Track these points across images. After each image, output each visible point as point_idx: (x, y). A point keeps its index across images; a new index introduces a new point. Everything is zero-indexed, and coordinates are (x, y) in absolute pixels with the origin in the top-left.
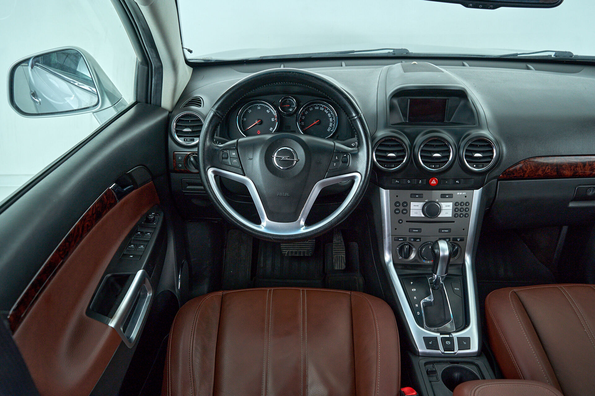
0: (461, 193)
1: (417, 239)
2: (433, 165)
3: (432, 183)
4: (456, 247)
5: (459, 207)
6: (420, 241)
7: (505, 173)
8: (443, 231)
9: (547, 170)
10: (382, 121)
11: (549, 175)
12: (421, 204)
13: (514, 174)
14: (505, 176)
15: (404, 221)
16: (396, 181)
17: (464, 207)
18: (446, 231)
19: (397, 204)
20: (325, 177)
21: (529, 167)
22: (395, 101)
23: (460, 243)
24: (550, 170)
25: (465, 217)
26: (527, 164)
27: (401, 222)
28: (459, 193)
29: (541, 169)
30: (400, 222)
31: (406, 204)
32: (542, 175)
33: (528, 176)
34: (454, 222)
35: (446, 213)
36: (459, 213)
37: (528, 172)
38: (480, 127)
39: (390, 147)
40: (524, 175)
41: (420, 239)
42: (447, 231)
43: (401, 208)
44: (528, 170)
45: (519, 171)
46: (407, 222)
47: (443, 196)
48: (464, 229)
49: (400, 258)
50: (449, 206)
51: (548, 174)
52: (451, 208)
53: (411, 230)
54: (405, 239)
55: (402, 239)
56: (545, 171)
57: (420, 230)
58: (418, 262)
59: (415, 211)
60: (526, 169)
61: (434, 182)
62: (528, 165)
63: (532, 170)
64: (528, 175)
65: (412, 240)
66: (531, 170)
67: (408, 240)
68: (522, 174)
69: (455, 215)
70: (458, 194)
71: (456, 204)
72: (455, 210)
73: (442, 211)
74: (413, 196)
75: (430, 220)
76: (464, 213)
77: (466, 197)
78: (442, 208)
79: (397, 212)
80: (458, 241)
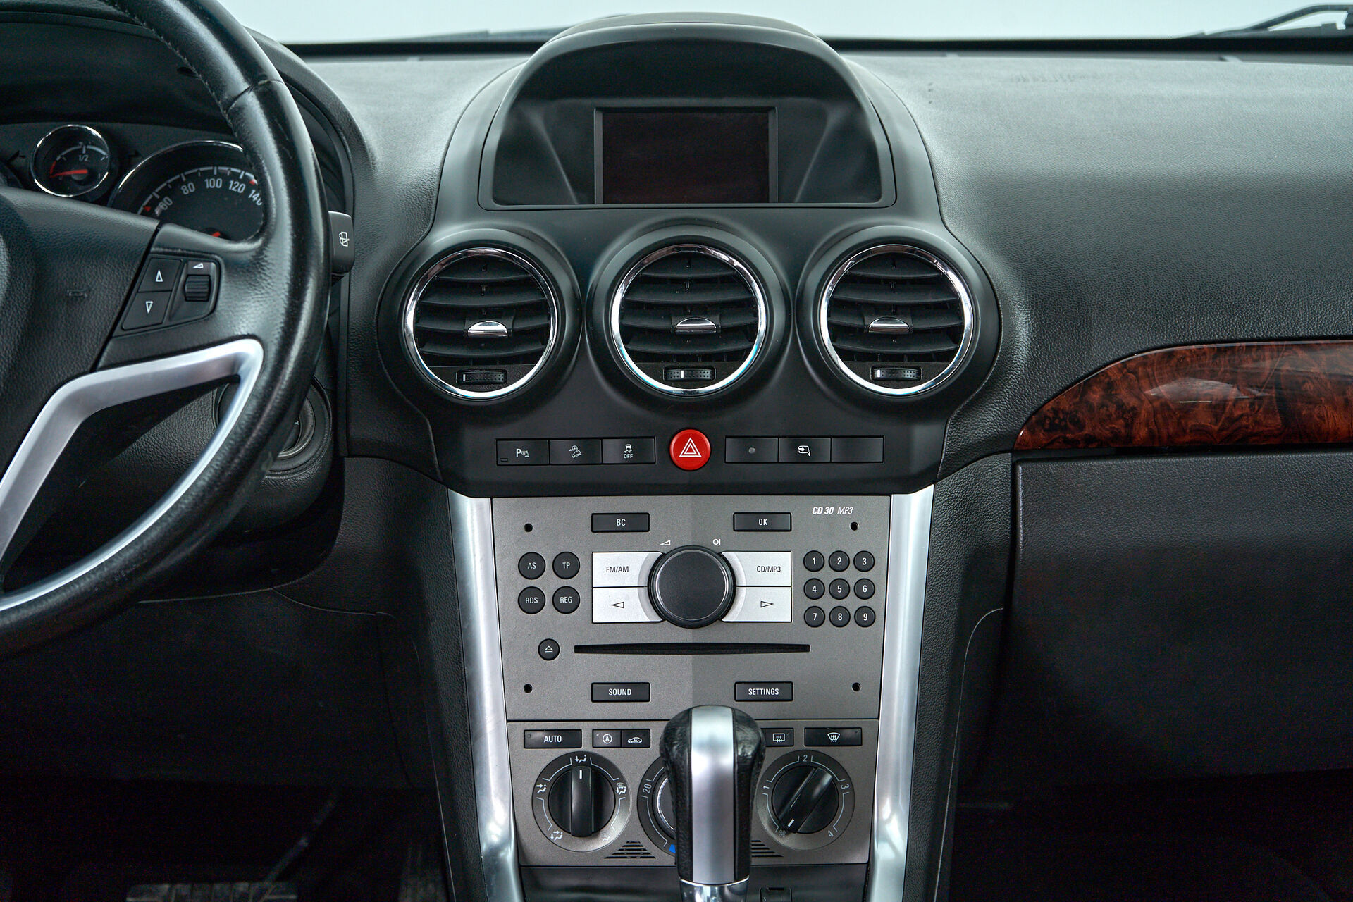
0: (830, 511)
1: (632, 732)
2: (682, 368)
3: (684, 454)
4: (827, 779)
5: (827, 575)
6: (646, 744)
7: (1036, 419)
8: (752, 692)
10: (455, 187)
11: (1247, 427)
12: (637, 562)
13: (1082, 427)
14: (1042, 436)
15: (566, 650)
16: (518, 452)
17: (852, 575)
18: (768, 692)
19: (530, 565)
20: (101, 364)
22: (537, 119)
23: (843, 755)
24: (1247, 404)
25: (862, 624)
26: (1138, 379)
28: (822, 508)
30: (549, 649)
31: (568, 564)
32: (1216, 428)
33: (1151, 435)
34: (805, 648)
35: (765, 605)
36: (827, 603)
37: (1143, 414)
38: (903, 205)
39: (482, 294)
40: (1129, 426)
41: (645, 734)
42: (774, 692)
43: (549, 583)
44: (1142, 401)
45: (1103, 411)
46: (579, 649)
47: (746, 525)
48: (856, 687)
49: (557, 835)
50: (774, 569)
51: (1244, 422)
52: (785, 577)
53: (598, 692)
54: (571, 738)
55: (559, 739)
56: (1224, 409)
57: (640, 692)
58: (647, 855)
59: (618, 595)
60: (1133, 402)
61: (691, 451)
62: (1145, 383)
64: (1151, 431)
65: (607, 739)
67: (586, 746)
68: (1119, 425)
69: (813, 618)
70: (818, 511)
71: (811, 561)
72: (808, 590)
73: (742, 593)
74: (600, 524)
75: (686, 636)
76: (852, 603)
77: (854, 526)
78: (742, 580)
79: (530, 602)
80: (834, 744)
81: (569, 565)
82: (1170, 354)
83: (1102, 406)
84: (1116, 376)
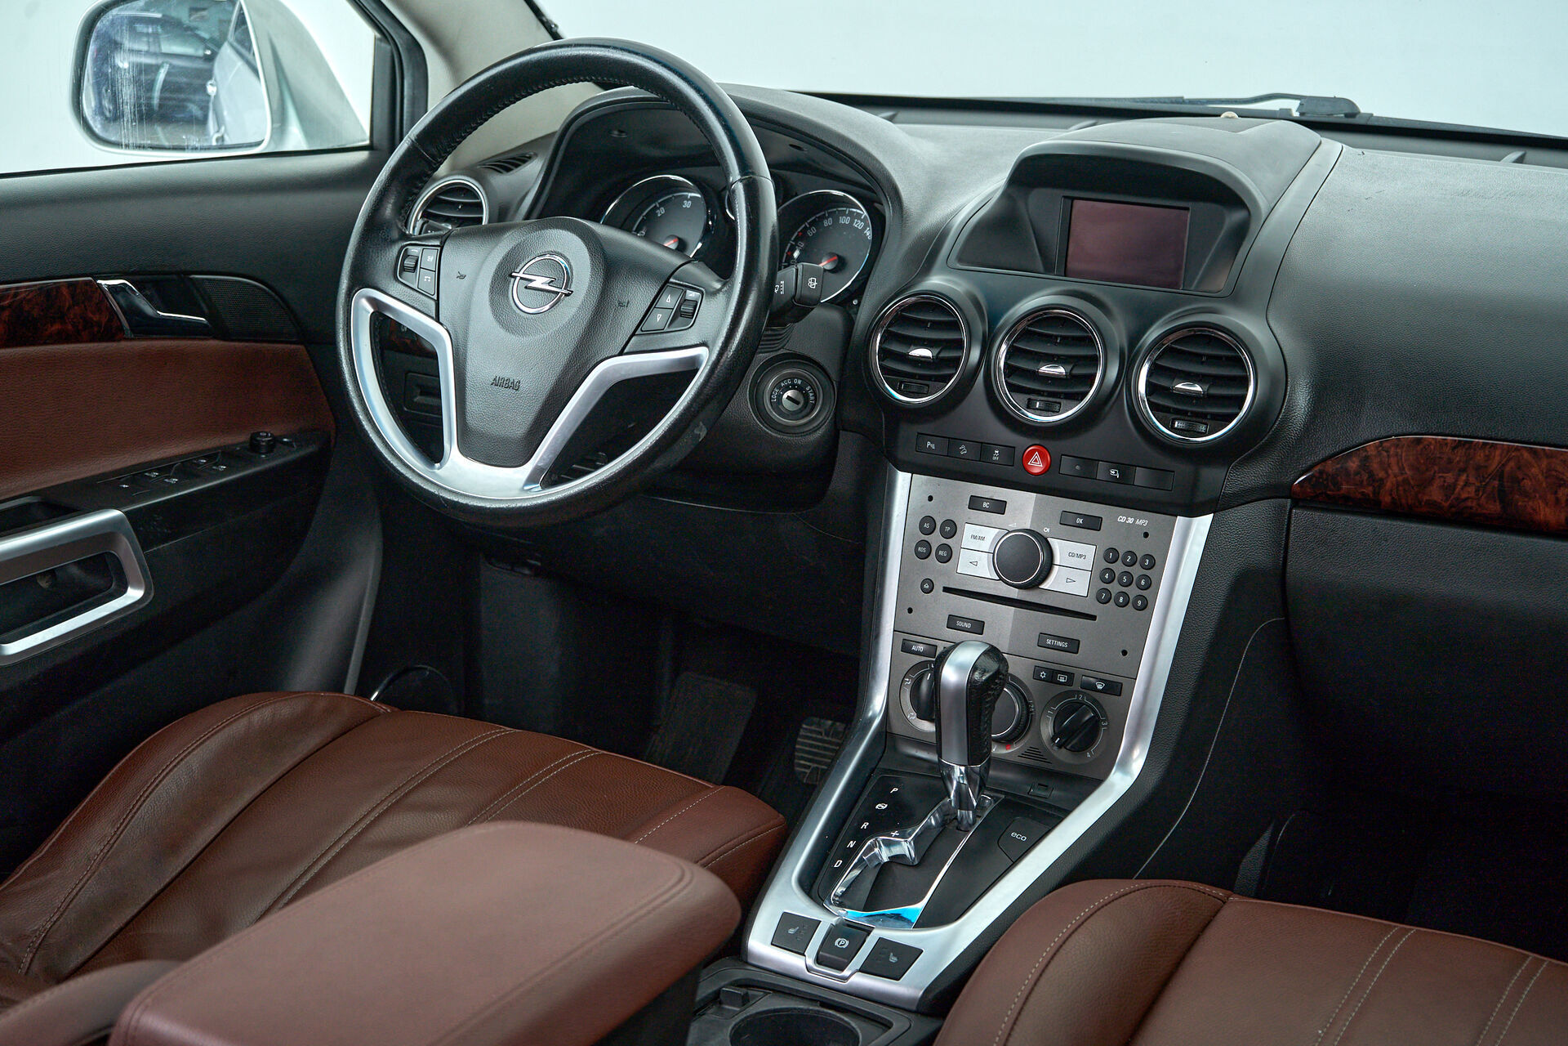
0: (1131, 521)
2: (1042, 401)
3: (1031, 462)
4: (1092, 714)
5: (1118, 568)
8: (1049, 642)
9: (1462, 489)
11: (1471, 508)
12: (991, 536)
13: (1340, 488)
15: (938, 588)
16: (929, 444)
17: (1137, 571)
18: (1060, 644)
19: (927, 524)
20: (625, 351)
21: (1396, 469)
23: (1107, 700)
24: (1472, 489)
25: (1136, 608)
26: (1388, 456)
27: (926, 586)
28: (1125, 518)
29: (1437, 482)
30: (928, 587)
31: (949, 528)
32: (1446, 504)
33: (1393, 502)
34: (1093, 618)
35: (1070, 581)
36: (1114, 587)
37: (1389, 485)
38: (1235, 297)
40: (1375, 492)
42: (1065, 645)
43: (936, 539)
44: (1389, 475)
45: (1357, 478)
46: (946, 590)
47: (1068, 521)
48: (1125, 653)
49: (913, 715)
50: (1081, 556)
51: (1469, 504)
52: (1088, 563)
53: (953, 622)
54: (930, 650)
55: (923, 649)
56: (1455, 489)
57: (977, 627)
59: (975, 556)
60: (1382, 474)
61: (1036, 461)
62: (1393, 460)
63: (1406, 481)
64: (1393, 498)
66: (1400, 479)
68: (1369, 490)
69: (1104, 597)
70: (1122, 519)
71: (1111, 555)
72: (1104, 576)
73: (1056, 568)
74: (975, 503)
75: (1014, 593)
76: (1133, 591)
77: (1146, 535)
78: (1057, 561)
79: (922, 551)
80: (1099, 691)
81: (951, 529)
82: (1419, 441)
83: (1357, 473)
84: (1372, 452)
